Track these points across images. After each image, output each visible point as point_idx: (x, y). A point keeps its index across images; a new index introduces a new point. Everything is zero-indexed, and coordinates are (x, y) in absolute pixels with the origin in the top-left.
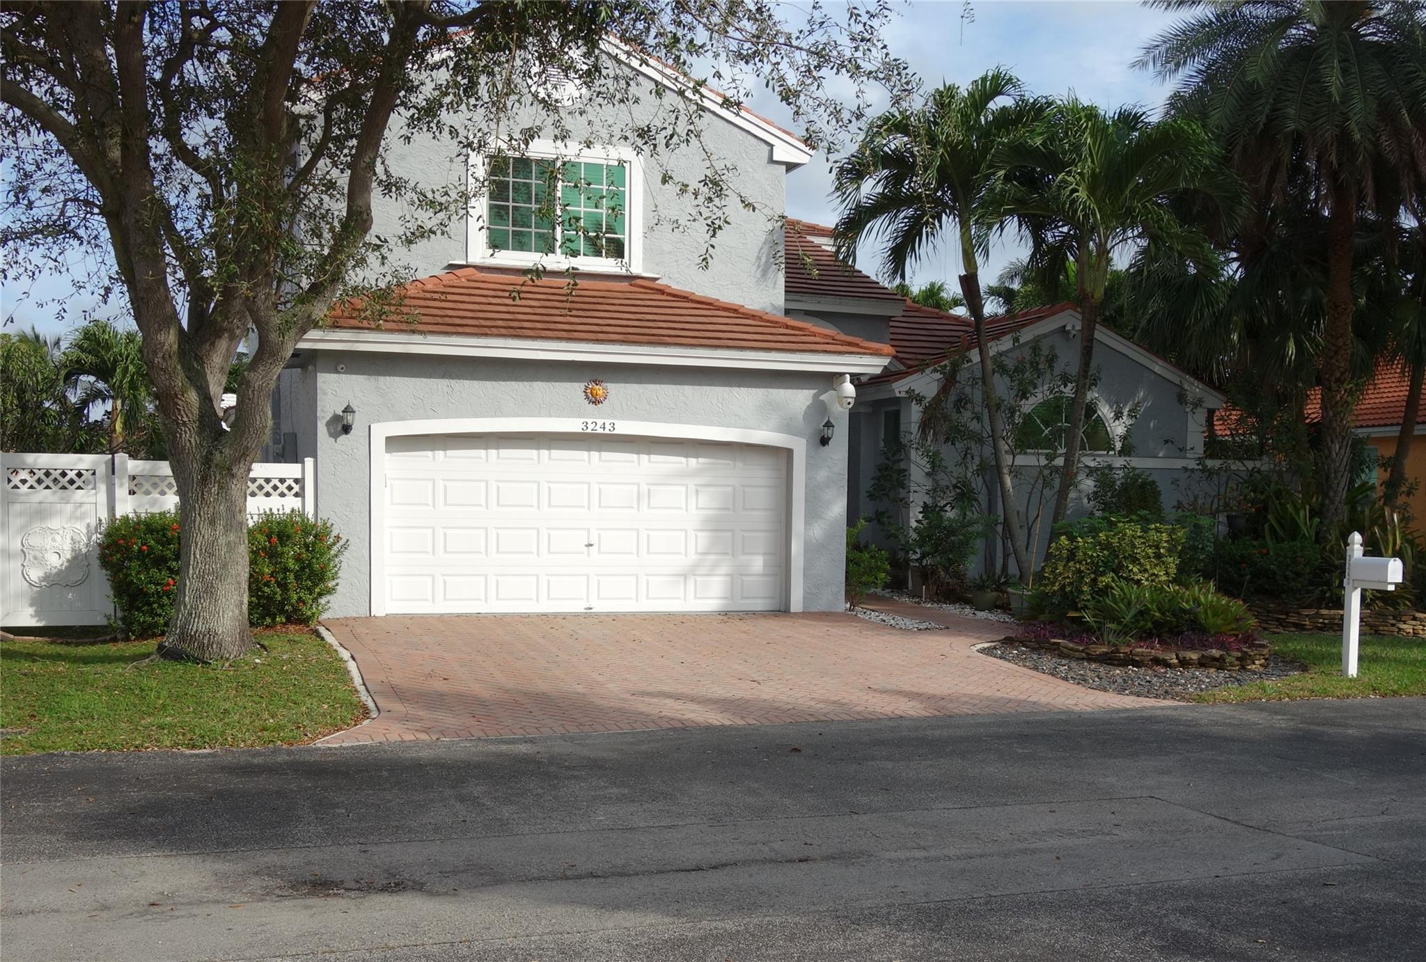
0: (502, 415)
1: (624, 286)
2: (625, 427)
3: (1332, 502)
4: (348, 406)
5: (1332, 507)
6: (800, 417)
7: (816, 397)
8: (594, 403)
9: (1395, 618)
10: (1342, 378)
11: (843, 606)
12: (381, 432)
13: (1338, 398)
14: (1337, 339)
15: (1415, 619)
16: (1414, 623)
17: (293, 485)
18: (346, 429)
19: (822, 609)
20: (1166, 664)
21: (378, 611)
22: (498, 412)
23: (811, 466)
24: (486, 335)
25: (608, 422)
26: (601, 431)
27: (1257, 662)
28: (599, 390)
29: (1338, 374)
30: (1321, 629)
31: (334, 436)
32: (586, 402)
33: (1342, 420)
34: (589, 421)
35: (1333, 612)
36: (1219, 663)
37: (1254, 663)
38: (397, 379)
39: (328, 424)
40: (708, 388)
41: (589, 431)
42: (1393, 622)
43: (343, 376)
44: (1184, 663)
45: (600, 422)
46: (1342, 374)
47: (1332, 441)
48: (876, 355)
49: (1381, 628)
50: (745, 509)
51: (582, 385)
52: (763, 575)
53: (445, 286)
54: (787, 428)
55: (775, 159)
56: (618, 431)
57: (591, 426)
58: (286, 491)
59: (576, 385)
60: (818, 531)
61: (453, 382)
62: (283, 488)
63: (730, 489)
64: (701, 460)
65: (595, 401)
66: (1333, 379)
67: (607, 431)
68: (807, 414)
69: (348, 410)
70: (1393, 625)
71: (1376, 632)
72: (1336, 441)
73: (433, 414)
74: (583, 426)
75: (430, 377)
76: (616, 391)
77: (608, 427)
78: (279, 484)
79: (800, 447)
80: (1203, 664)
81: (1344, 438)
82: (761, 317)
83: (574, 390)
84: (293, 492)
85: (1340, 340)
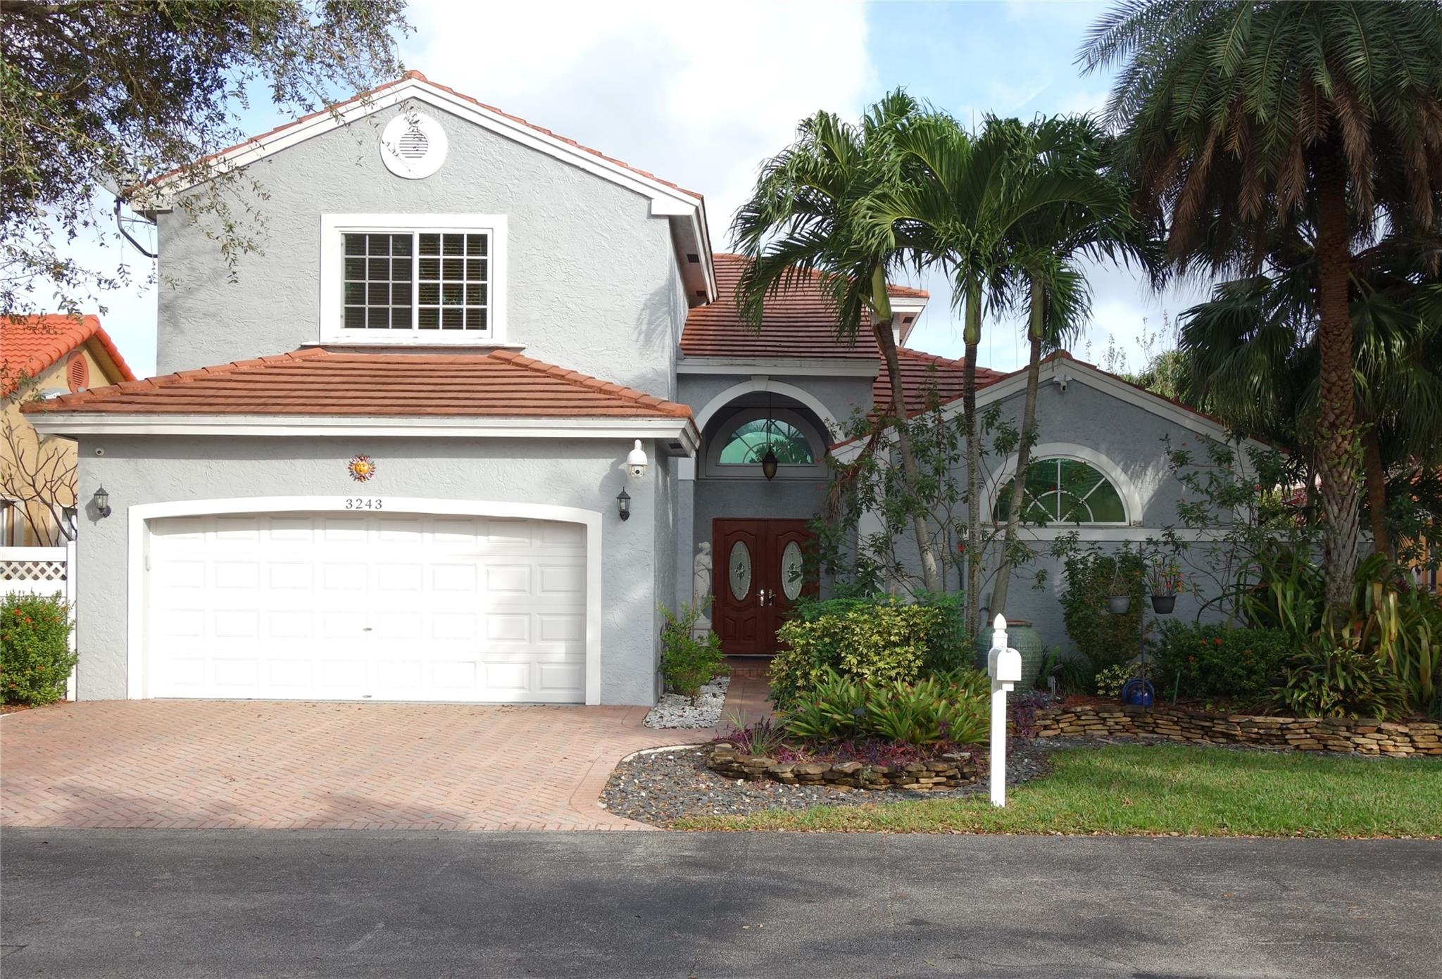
0: (262, 494)
1: (483, 357)
2: (392, 504)
3: (1333, 580)
4: (101, 489)
5: (1333, 587)
6: (596, 489)
7: (612, 465)
8: (359, 479)
9: (1348, 730)
10: (1338, 422)
11: (648, 698)
12: (139, 513)
13: (1334, 448)
14: (1330, 373)
15: (1379, 731)
16: (1378, 736)
17: (60, 568)
18: (105, 512)
19: (624, 702)
20: (774, 777)
21: (135, 694)
22: (259, 492)
23: (607, 543)
24: (229, 413)
25: (374, 499)
26: (366, 509)
27: (922, 780)
28: (365, 467)
29: (1332, 417)
30: (1256, 741)
31: (94, 518)
32: (352, 478)
33: (1340, 475)
34: (354, 499)
35: (1270, 719)
36: (853, 780)
37: (918, 782)
38: (156, 461)
39: (88, 507)
40: (487, 460)
41: (354, 509)
42: (1347, 734)
43: (103, 460)
44: (801, 778)
45: (365, 500)
46: (1337, 417)
47: (1329, 502)
48: (667, 416)
49: (1330, 742)
50: (543, 591)
51: (347, 462)
52: (566, 663)
53: (266, 367)
54: (580, 501)
55: (653, 213)
56: (383, 509)
57: (355, 504)
58: (53, 574)
59: (340, 460)
60: (618, 616)
61: (212, 463)
62: (50, 571)
63: (526, 570)
64: (492, 538)
65: (361, 477)
66: (1326, 424)
67: (373, 509)
68: (603, 486)
69: (101, 493)
70: (1348, 739)
71: (1325, 746)
72: (1333, 502)
73: (192, 495)
74: (347, 504)
75: (189, 458)
76: (386, 467)
77: (374, 504)
78: (46, 567)
79: (594, 521)
80: (830, 779)
81: (1343, 499)
82: (581, 383)
83: (340, 466)
84: (60, 574)
85: (1334, 374)
